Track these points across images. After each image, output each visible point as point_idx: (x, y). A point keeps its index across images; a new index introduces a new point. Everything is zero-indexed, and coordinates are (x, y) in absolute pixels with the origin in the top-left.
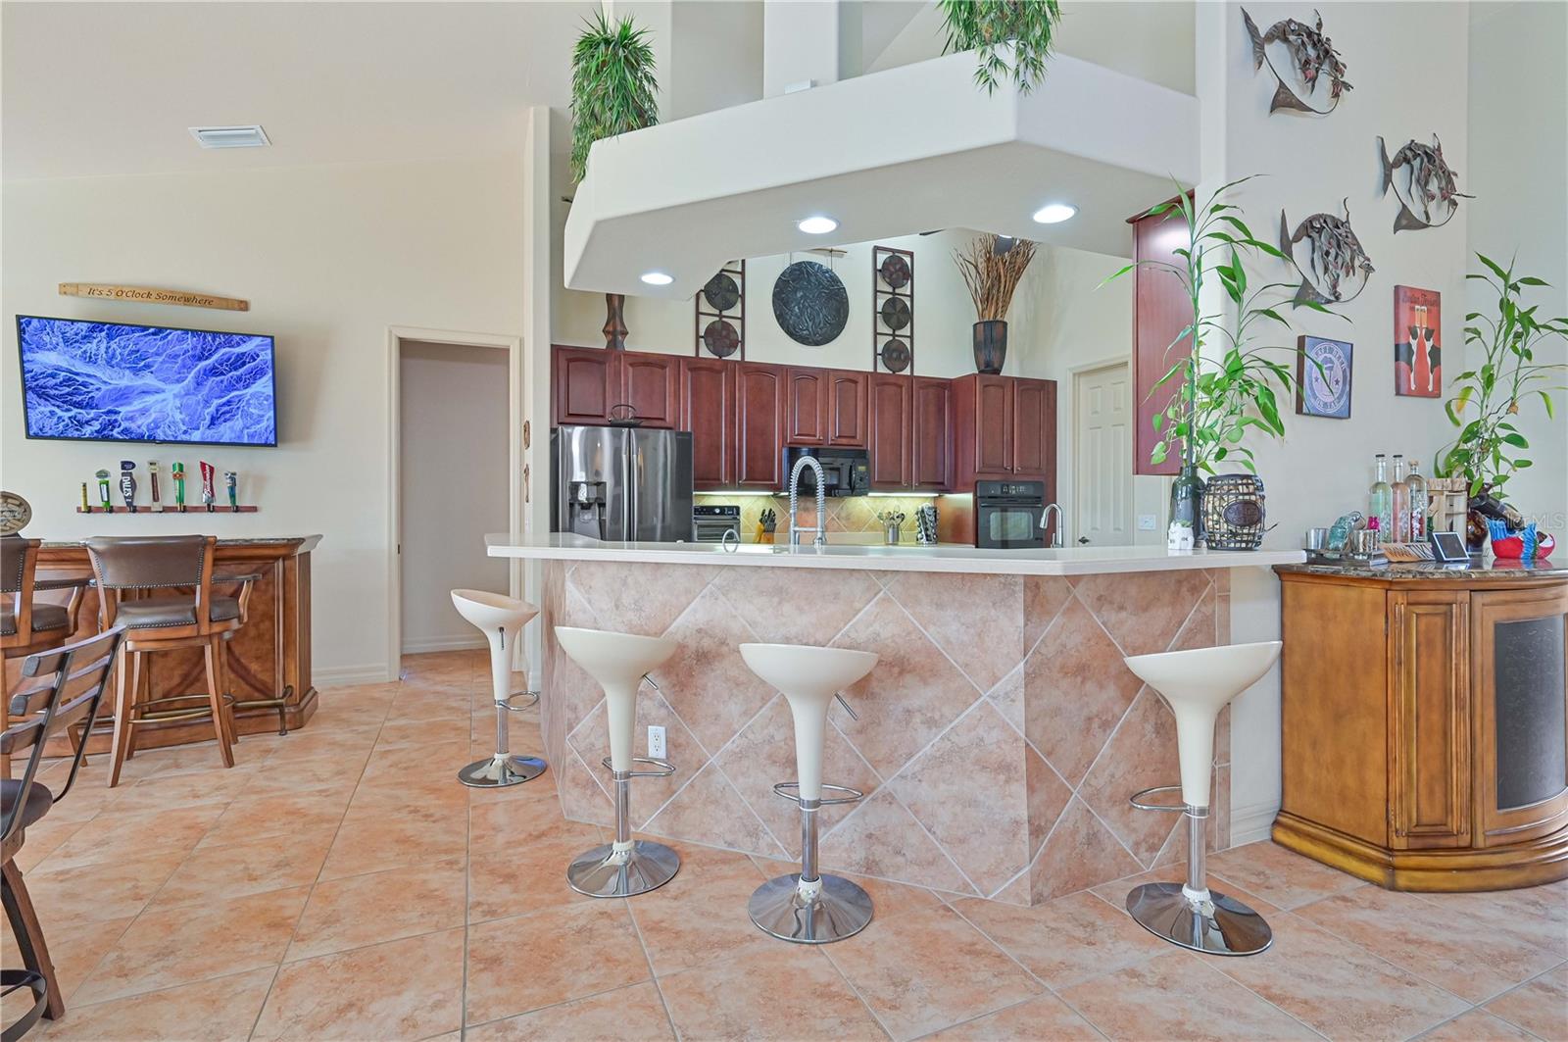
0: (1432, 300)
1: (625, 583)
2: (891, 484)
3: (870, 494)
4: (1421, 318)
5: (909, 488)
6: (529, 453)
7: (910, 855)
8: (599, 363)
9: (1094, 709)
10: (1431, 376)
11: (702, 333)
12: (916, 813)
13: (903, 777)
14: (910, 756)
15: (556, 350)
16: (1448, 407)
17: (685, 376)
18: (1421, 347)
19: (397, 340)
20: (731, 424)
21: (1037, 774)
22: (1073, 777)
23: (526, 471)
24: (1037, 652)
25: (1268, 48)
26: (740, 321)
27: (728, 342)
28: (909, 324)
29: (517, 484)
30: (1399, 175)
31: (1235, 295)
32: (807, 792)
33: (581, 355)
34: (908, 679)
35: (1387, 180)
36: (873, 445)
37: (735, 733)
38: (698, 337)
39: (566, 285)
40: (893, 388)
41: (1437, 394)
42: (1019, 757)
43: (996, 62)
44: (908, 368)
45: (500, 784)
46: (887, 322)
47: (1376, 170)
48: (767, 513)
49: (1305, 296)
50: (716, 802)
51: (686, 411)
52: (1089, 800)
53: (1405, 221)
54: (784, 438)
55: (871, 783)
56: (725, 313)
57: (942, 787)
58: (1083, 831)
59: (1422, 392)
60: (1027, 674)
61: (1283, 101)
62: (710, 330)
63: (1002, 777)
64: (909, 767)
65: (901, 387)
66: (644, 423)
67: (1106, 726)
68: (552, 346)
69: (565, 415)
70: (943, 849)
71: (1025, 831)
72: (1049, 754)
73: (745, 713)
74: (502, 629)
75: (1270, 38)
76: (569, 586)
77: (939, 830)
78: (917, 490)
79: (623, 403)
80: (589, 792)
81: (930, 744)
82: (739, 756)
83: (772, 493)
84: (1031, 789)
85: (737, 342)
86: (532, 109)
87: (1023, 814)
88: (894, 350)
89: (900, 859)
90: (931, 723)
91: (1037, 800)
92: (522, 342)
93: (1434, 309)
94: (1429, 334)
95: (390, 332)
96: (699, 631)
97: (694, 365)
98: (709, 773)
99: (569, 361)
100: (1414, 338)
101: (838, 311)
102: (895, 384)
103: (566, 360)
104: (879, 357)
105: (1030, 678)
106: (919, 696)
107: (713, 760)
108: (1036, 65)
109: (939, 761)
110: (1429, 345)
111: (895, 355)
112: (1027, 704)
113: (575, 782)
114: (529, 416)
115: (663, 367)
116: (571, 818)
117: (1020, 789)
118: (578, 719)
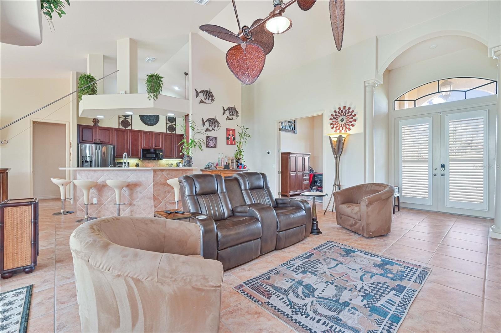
0: (234, 131)
1: (89, 174)
2: (169, 157)
3: (163, 159)
4: (231, 133)
5: (173, 158)
6: (71, 149)
7: (137, 213)
8: (91, 129)
9: (167, 190)
10: (233, 142)
11: (120, 122)
12: (138, 207)
13: (136, 201)
14: (137, 198)
15: (79, 126)
16: (237, 146)
17: (115, 132)
18: (231, 138)
19: (32, 122)
20: (127, 143)
21: (155, 198)
22: (163, 199)
23: (71, 154)
24: (156, 181)
25: (199, 94)
26: (130, 120)
27: (127, 124)
28: (175, 122)
29: (68, 157)
30: (227, 112)
31: (193, 130)
32: (118, 203)
33: (85, 127)
34: (137, 187)
35: (224, 112)
36: (164, 148)
37: (109, 198)
38: (119, 123)
39: (79, 116)
40: (169, 136)
41: (235, 144)
42: (152, 196)
43: (151, 96)
44: (175, 131)
45: (63, 214)
46: (169, 121)
47: (223, 111)
48: (137, 163)
49: (207, 130)
50: (106, 210)
51: (115, 140)
52: (166, 203)
53: (228, 118)
54: (141, 147)
55: (132, 203)
56: (126, 118)
57: (142, 202)
58: (164, 207)
59: (231, 144)
60: (153, 185)
61: (201, 102)
62: (122, 122)
63: (150, 200)
64: (138, 200)
65: (171, 136)
66: (104, 143)
67: (169, 192)
68: (77, 125)
69: (81, 141)
70: (142, 211)
71: (153, 207)
72: (158, 196)
73: (111, 194)
74: (63, 185)
75: (200, 92)
76: (77, 175)
77: (142, 209)
78: (175, 159)
79: (98, 138)
80: (82, 211)
81: (140, 196)
82: (110, 202)
83: (139, 159)
84: (154, 201)
85: (130, 124)
86: (71, 72)
87: (153, 204)
88: (171, 128)
89: (136, 214)
90: (140, 193)
91: (155, 202)
92: (69, 123)
93: (234, 132)
94: (233, 136)
95: (30, 120)
96: (103, 182)
97: (117, 130)
98: (105, 205)
99: (83, 128)
100: (230, 136)
101: (157, 119)
102: (170, 135)
103: (81, 128)
104: (167, 129)
105: (154, 185)
106: (139, 189)
107: (106, 203)
108: (157, 97)
109: (141, 198)
110: (233, 137)
111: (171, 129)
112: (154, 188)
113: (79, 210)
114: (71, 141)
115: (109, 130)
116: (78, 216)
117: (153, 201)
118: (79, 199)
